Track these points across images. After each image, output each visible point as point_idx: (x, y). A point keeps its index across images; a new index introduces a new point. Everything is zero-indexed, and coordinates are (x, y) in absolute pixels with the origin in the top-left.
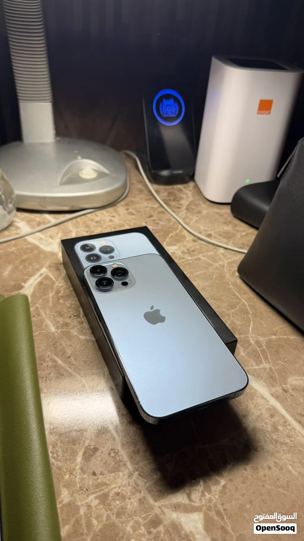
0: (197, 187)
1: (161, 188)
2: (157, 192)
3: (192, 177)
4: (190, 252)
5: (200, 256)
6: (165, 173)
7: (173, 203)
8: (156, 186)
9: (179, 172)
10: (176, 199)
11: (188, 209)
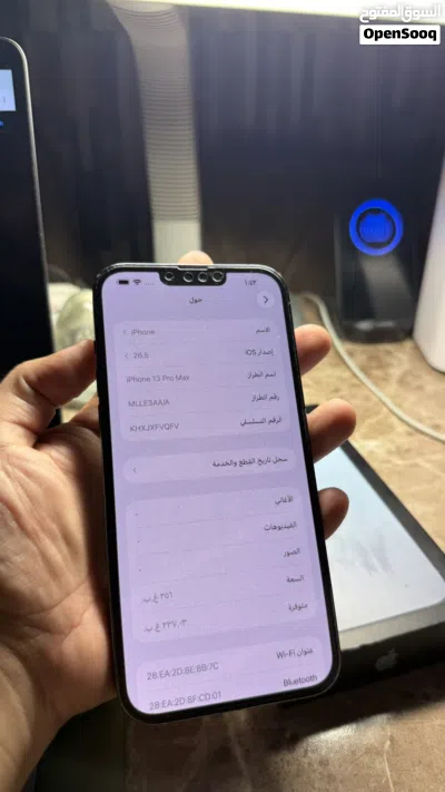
0: (417, 348)
3: (409, 333)
4: (401, 452)
6: (365, 325)
7: (376, 372)
9: (388, 324)
10: (382, 366)
11: (402, 382)
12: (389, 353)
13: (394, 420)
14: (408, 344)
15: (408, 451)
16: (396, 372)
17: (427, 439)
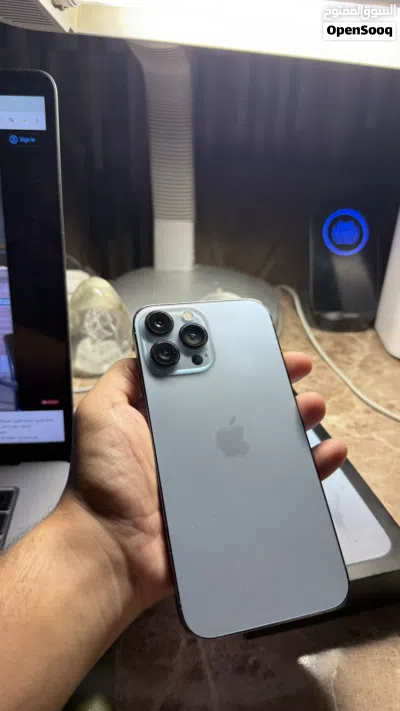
1: (326, 335)
2: (319, 340)
3: (371, 324)
4: (359, 427)
5: (374, 435)
6: (333, 316)
7: (340, 357)
8: (319, 333)
9: (354, 315)
15: (364, 426)
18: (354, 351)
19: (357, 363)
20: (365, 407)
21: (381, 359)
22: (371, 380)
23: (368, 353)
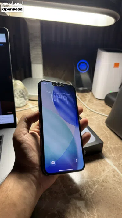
0: (92, 94)
3: (91, 90)
5: (92, 117)
6: (81, 89)
9: (86, 88)
10: (84, 98)
11: (89, 101)
12: (86, 95)
13: (87, 109)
14: (90, 93)
15: (89, 115)
16: (88, 99)
17: (93, 113)
18: (86, 98)
19: (87, 100)
20: (89, 111)
21: (94, 99)
22: (91, 104)
23: (90, 98)
